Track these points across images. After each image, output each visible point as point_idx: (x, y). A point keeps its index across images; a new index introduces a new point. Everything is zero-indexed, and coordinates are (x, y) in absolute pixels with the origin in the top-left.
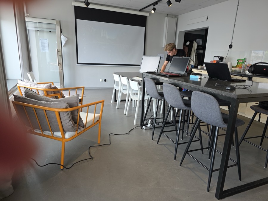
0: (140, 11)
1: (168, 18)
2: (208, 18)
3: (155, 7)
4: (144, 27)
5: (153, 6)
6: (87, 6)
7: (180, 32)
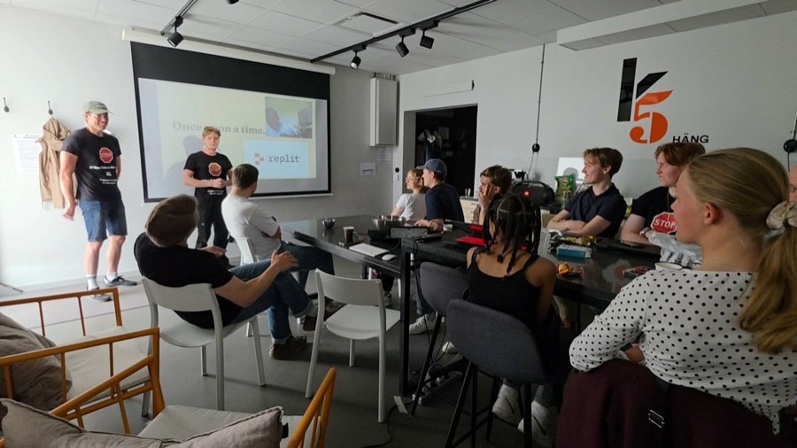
0: (312, 61)
1: (378, 81)
2: (473, 85)
3: (359, 54)
4: (325, 101)
5: (354, 54)
6: (176, 44)
7: (405, 112)
